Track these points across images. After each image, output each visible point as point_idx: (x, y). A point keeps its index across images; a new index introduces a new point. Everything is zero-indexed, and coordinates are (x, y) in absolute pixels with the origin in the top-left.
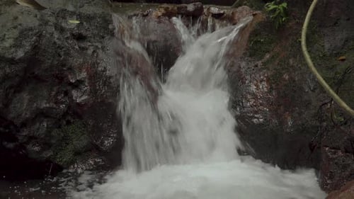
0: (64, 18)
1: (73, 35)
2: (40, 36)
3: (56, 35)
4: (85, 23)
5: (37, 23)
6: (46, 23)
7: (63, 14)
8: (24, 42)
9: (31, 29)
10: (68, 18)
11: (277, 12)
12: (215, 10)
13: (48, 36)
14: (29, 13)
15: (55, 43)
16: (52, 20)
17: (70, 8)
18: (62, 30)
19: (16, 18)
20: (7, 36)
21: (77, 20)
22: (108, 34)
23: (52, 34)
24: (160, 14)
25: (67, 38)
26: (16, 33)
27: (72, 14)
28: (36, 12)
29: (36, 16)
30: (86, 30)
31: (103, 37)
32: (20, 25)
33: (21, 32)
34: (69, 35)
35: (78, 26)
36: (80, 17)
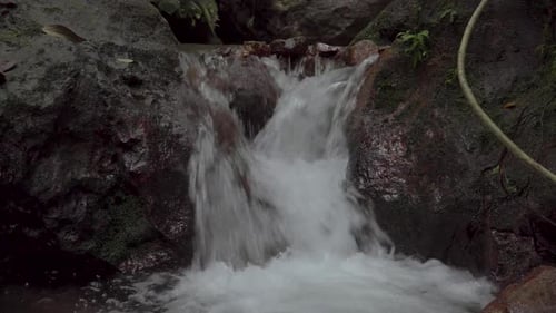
0: (110, 55)
1: (124, 78)
2: (77, 76)
3: (100, 76)
4: (140, 63)
5: (73, 58)
6: (86, 60)
7: (109, 49)
8: (54, 84)
9: (64, 66)
10: (116, 55)
11: (415, 44)
12: (324, 47)
13: (88, 76)
14: (60, 45)
15: (98, 87)
16: (94, 56)
17: (120, 42)
18: (108, 71)
19: (42, 52)
20: (29, 76)
21: (129, 58)
22: (173, 79)
23: (94, 75)
24: (246, 53)
25: (116, 82)
26: (42, 71)
27: (122, 50)
28: (70, 43)
29: (70, 49)
30: (143, 73)
31: (167, 83)
32: (48, 60)
33: (50, 71)
34: (117, 78)
35: (131, 65)
36: (133, 54)
